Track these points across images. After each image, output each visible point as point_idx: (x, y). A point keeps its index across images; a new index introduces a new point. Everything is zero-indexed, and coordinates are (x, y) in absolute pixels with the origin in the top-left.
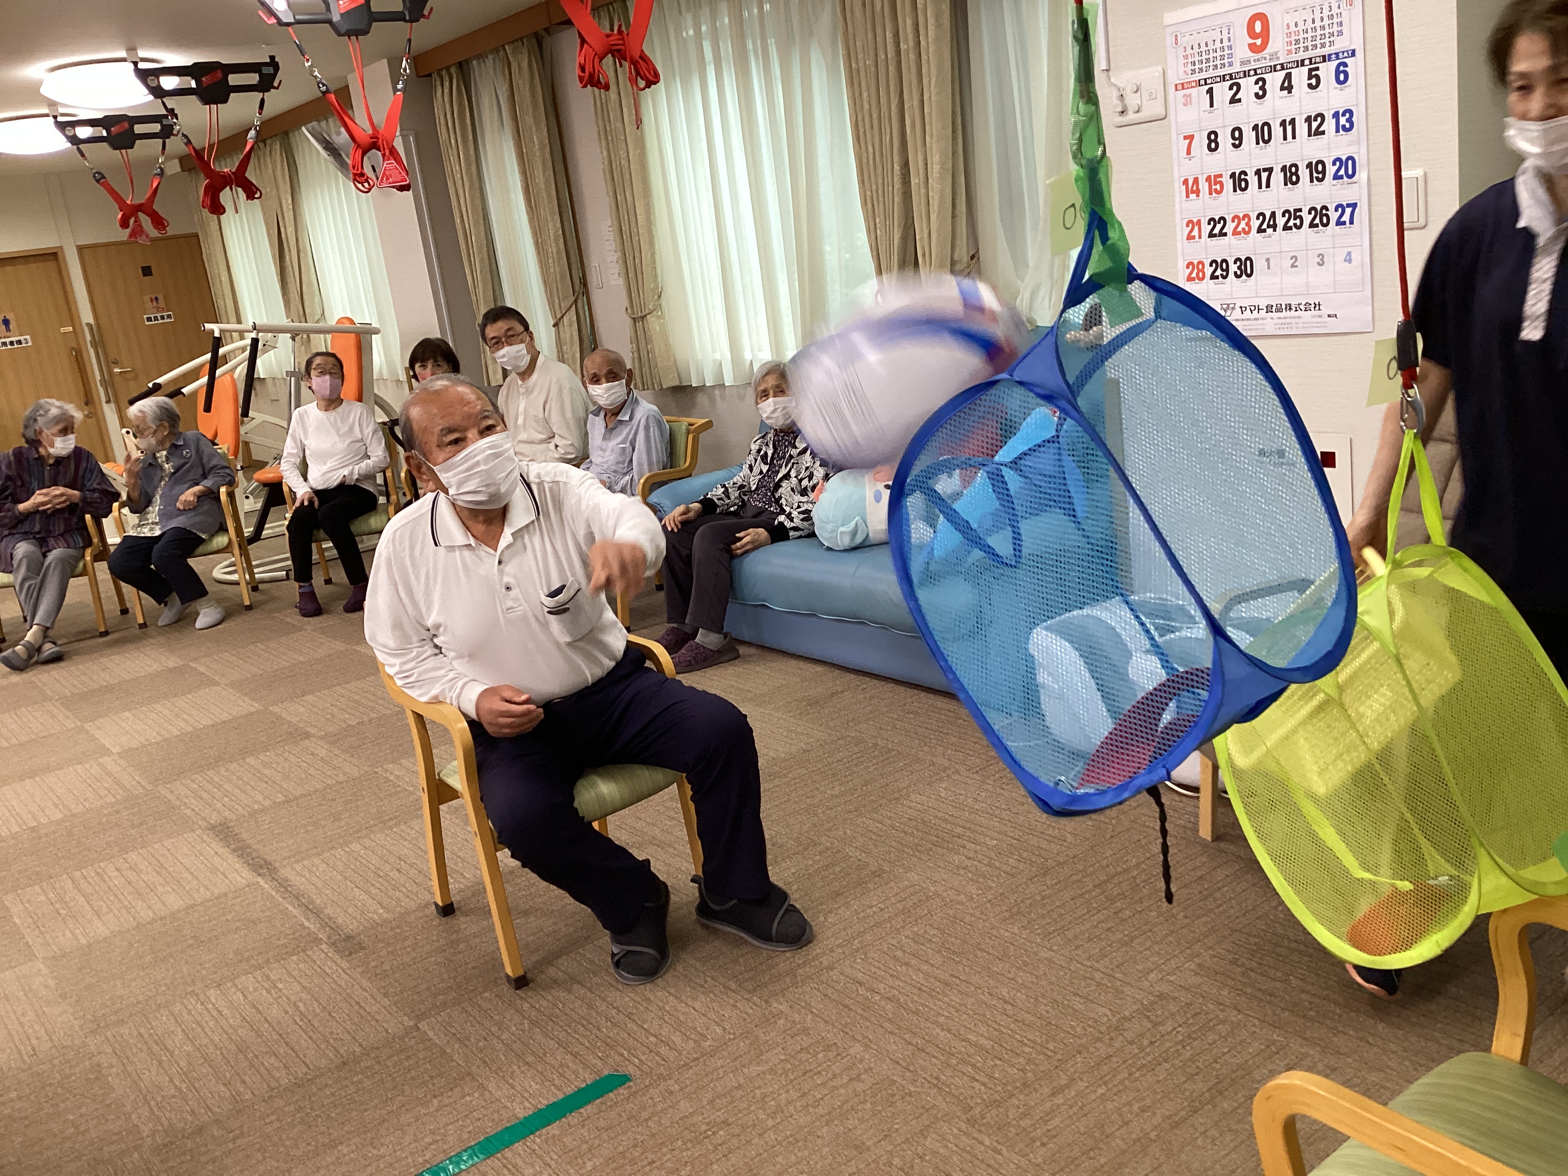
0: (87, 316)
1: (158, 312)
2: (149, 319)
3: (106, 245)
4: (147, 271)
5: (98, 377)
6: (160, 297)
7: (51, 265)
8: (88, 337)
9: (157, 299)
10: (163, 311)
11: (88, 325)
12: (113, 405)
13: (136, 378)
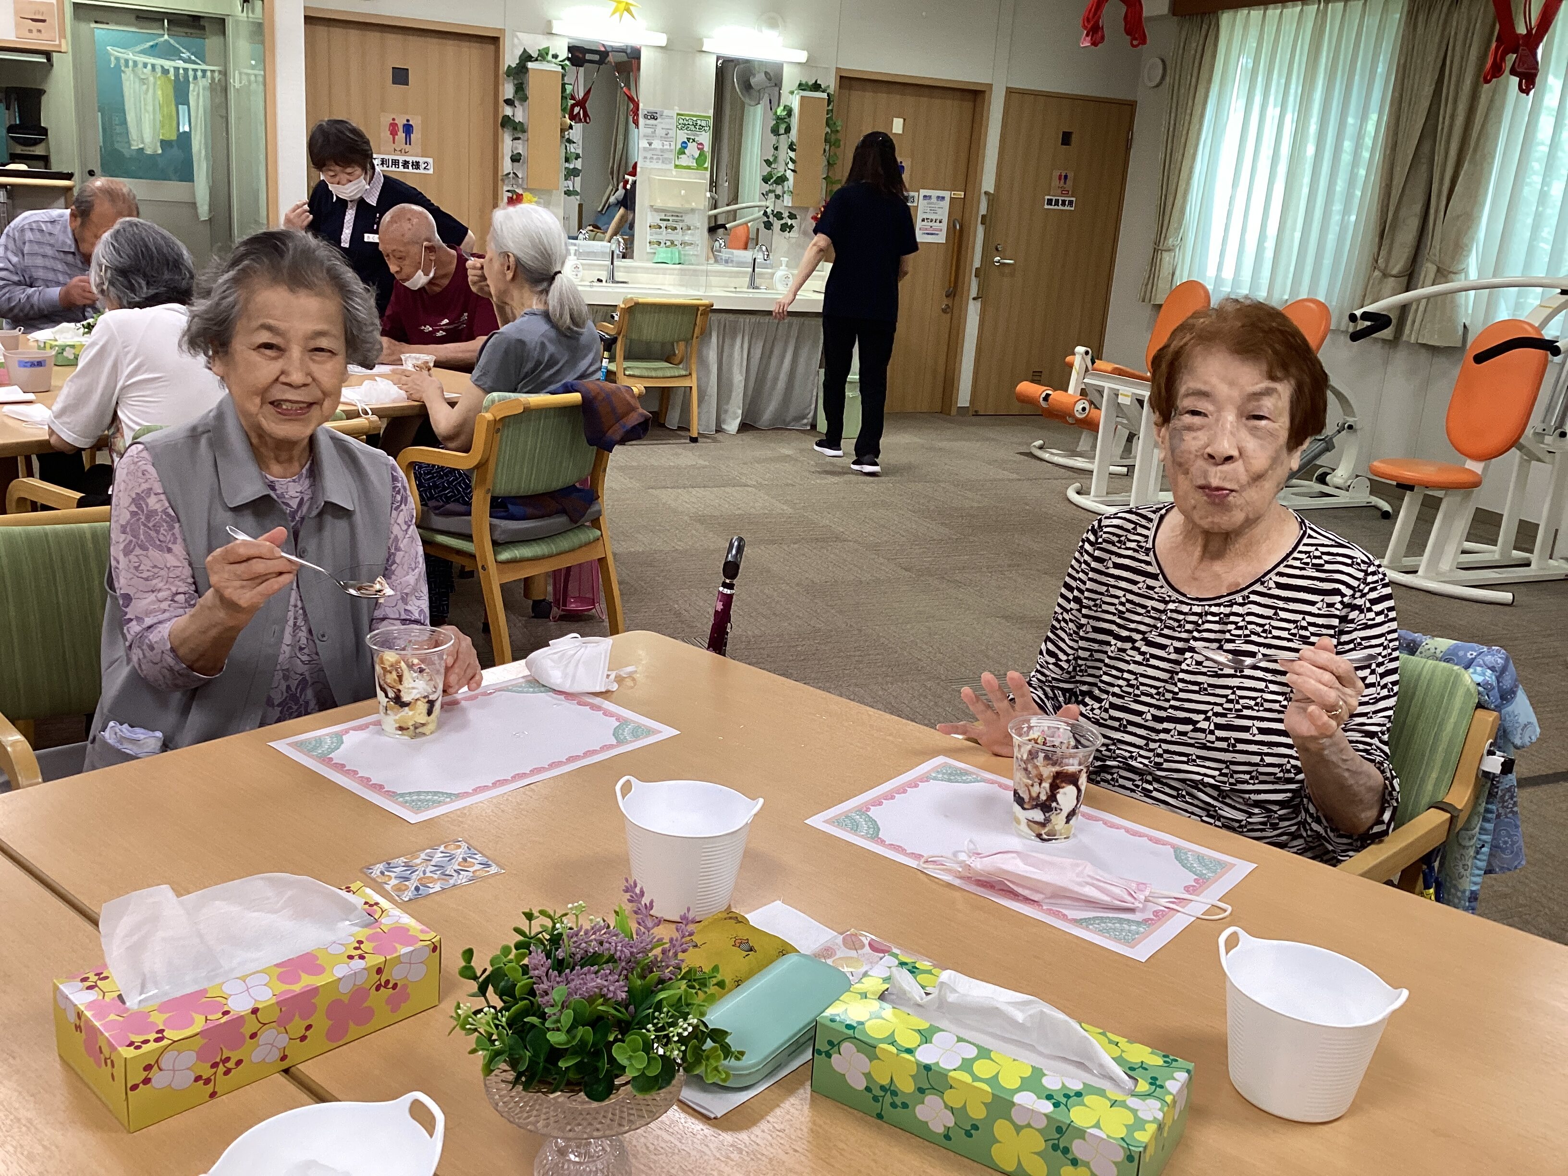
0: (988, 183)
1: (1062, 195)
2: (1050, 202)
3: (1036, 94)
4: (1066, 138)
5: (977, 264)
6: (1071, 175)
7: (968, 105)
8: (983, 210)
9: (1066, 177)
10: (1067, 195)
11: (986, 193)
12: (978, 304)
13: (1012, 275)
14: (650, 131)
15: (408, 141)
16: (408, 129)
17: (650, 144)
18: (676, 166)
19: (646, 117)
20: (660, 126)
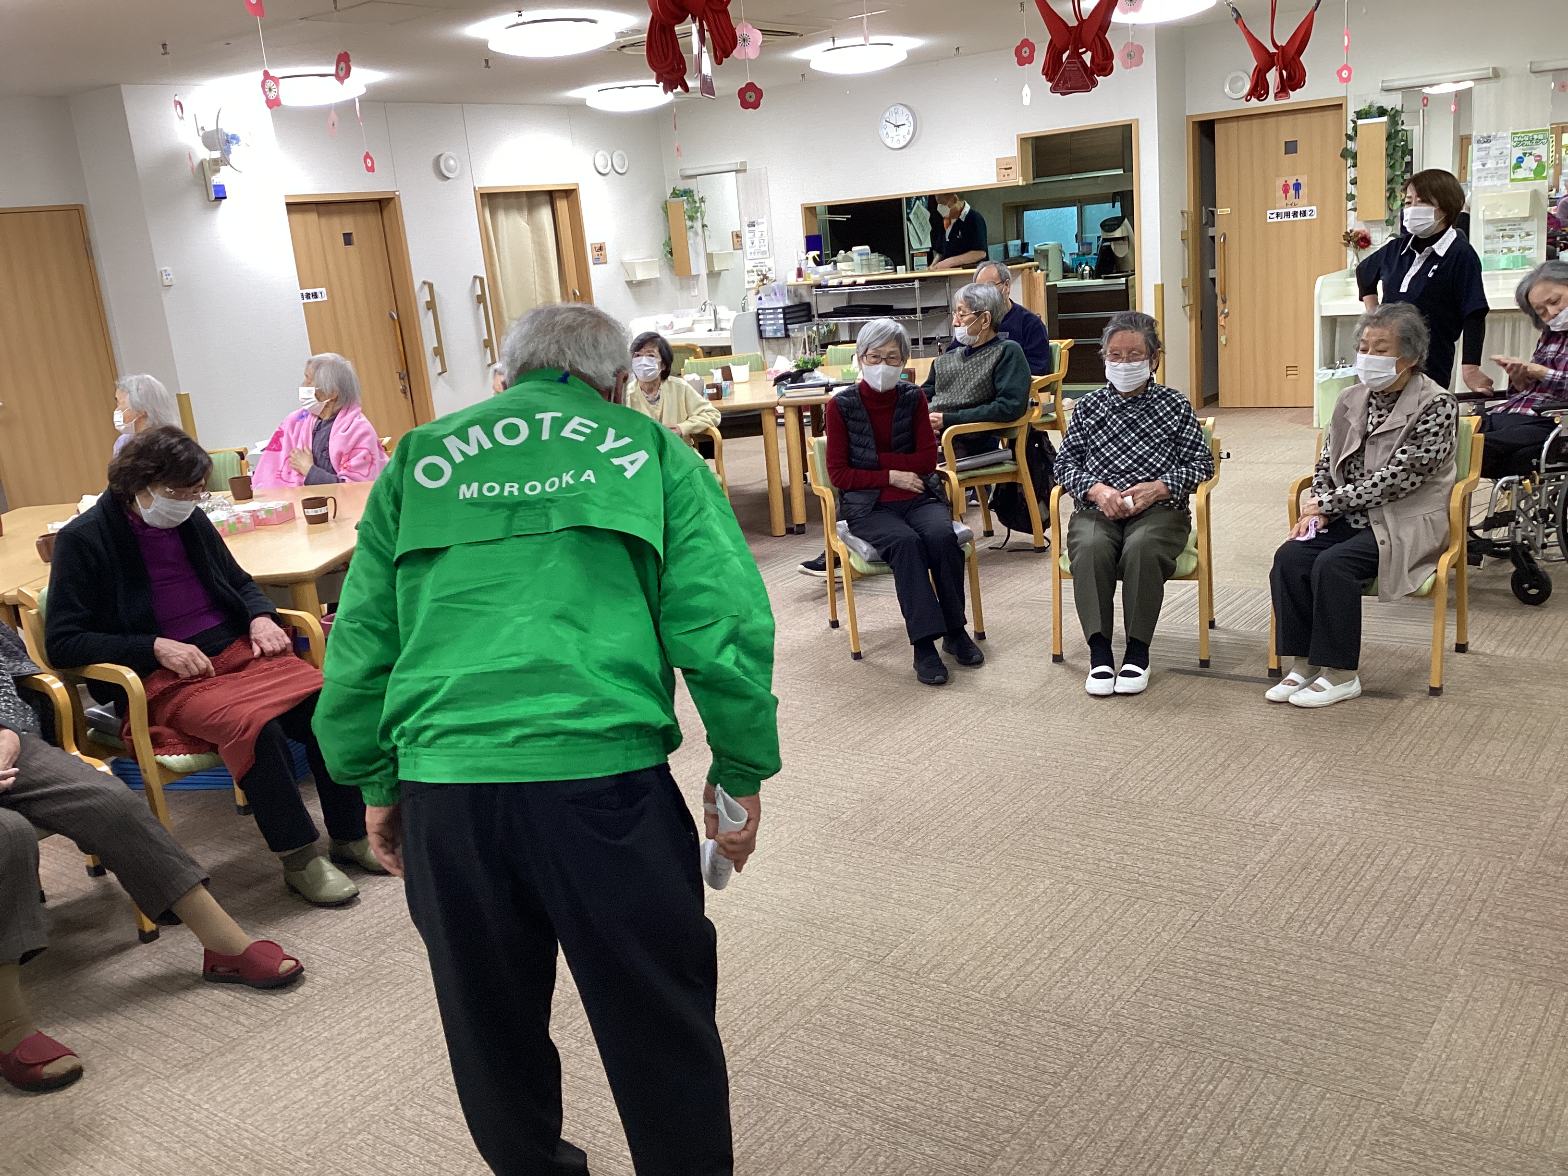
14: (1483, 153)
15: (1297, 195)
16: (1297, 186)
17: (1484, 165)
18: (1512, 180)
19: (1479, 142)
20: (1493, 148)
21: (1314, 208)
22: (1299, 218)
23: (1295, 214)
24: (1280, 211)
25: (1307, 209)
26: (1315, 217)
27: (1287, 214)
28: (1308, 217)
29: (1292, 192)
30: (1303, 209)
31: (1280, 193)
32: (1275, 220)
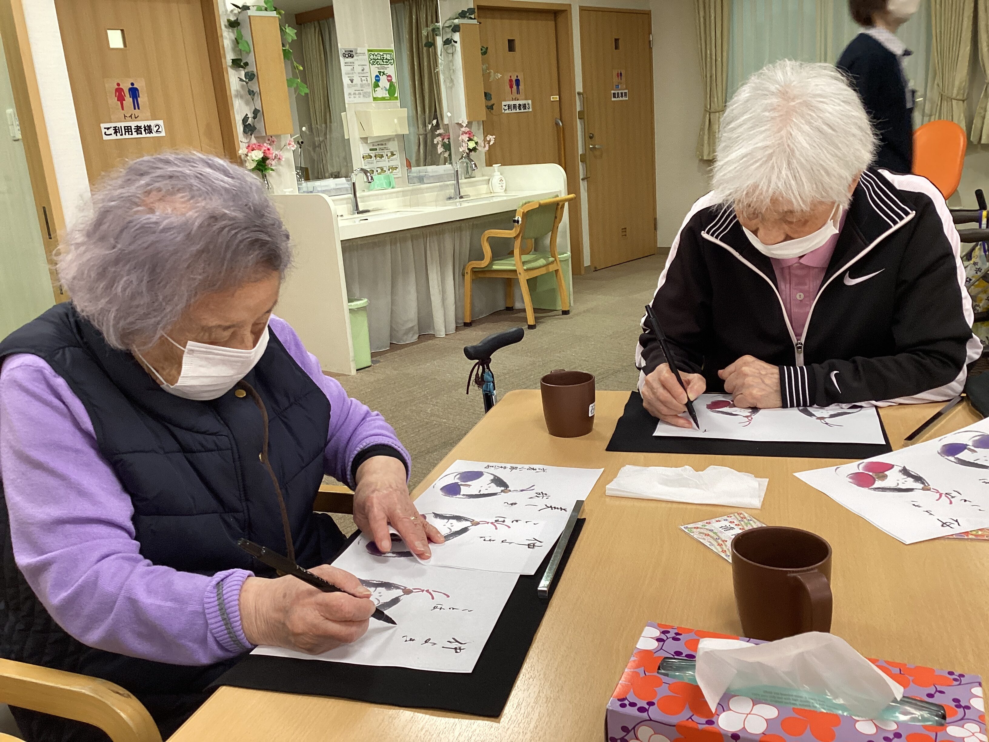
14: (349, 68)
15: (136, 105)
16: (134, 92)
17: (352, 81)
19: (344, 56)
20: (357, 63)
21: (161, 122)
22: (144, 135)
23: (138, 129)
24: (118, 125)
25: (152, 123)
26: (163, 134)
27: (128, 130)
28: (154, 135)
29: (128, 100)
30: (147, 123)
31: (113, 101)
32: (114, 137)
